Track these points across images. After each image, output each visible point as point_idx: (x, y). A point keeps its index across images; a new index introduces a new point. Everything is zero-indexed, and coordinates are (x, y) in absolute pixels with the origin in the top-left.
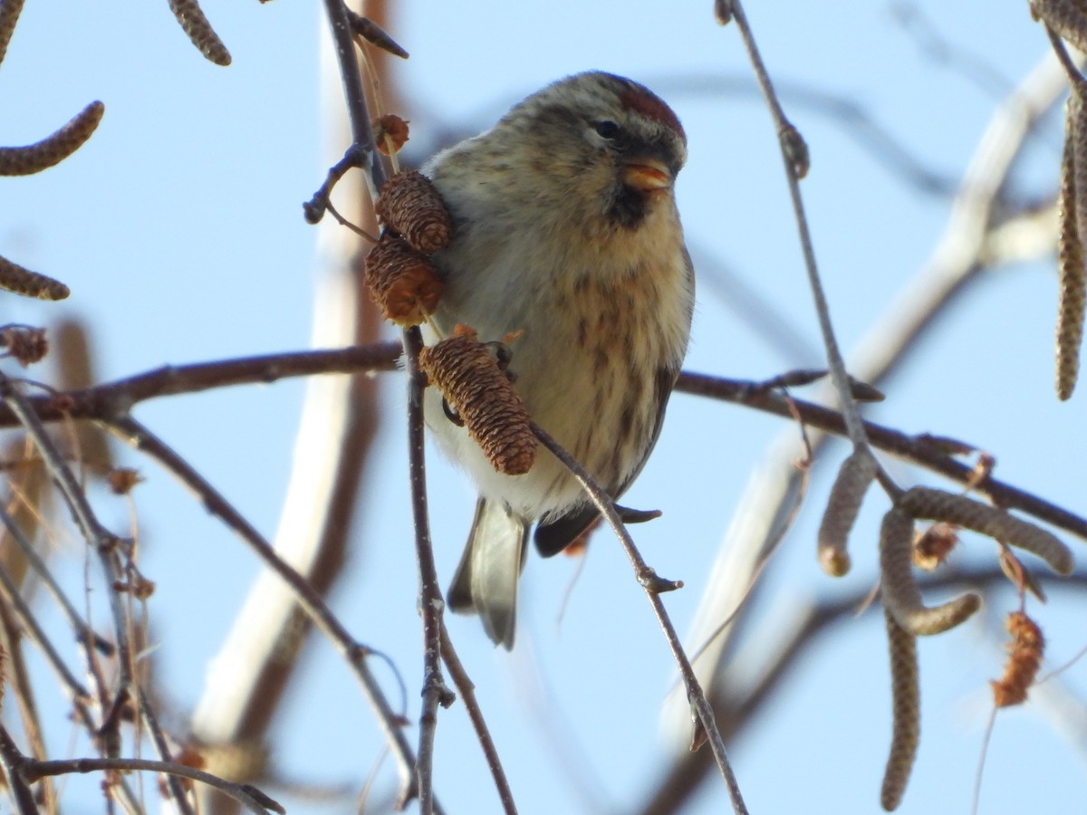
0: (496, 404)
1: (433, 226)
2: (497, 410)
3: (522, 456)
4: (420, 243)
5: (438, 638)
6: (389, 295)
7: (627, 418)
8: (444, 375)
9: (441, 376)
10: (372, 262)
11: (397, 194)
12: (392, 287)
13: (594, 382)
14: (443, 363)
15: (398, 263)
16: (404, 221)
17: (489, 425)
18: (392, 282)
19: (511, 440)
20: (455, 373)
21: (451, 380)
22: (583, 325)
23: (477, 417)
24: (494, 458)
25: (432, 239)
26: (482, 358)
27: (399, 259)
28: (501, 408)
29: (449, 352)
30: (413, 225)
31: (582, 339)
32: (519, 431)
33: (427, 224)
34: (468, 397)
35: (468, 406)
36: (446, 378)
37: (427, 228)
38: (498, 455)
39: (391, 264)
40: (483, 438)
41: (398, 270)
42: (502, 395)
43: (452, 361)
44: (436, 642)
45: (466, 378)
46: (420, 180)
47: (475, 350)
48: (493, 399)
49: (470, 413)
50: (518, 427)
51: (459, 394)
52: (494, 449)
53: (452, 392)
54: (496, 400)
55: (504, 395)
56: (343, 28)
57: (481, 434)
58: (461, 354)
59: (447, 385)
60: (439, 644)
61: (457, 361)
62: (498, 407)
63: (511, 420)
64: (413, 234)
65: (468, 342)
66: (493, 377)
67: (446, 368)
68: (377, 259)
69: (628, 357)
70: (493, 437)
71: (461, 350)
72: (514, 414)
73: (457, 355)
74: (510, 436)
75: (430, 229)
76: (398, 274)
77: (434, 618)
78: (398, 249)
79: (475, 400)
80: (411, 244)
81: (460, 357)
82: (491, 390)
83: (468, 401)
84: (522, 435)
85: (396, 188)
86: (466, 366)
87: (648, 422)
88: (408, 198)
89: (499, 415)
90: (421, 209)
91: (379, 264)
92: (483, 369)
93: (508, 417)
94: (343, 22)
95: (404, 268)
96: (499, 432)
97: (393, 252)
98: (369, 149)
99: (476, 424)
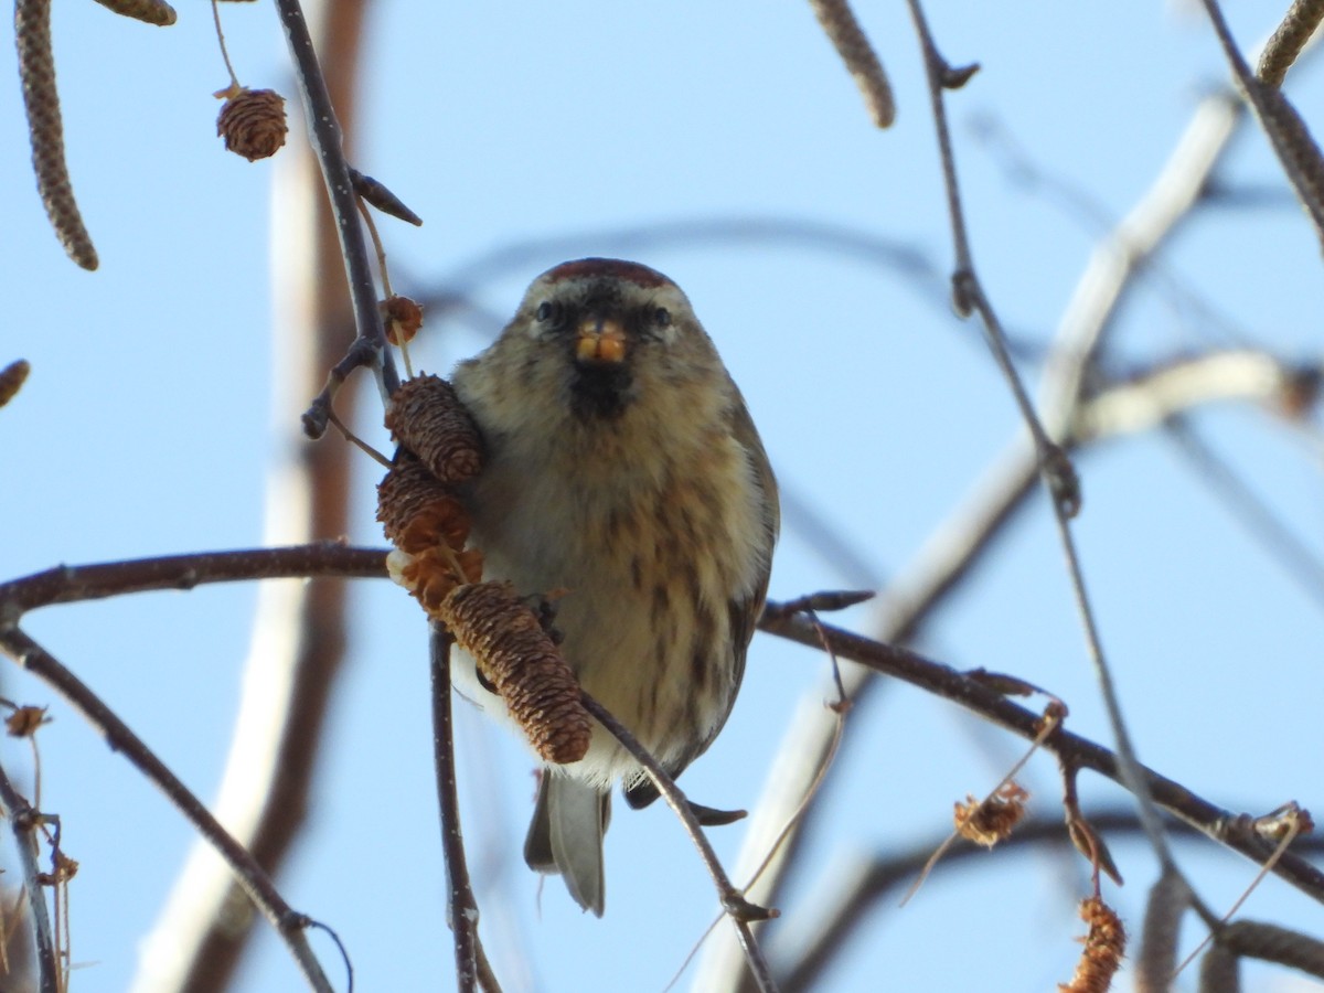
0: (539, 679)
1: (461, 453)
2: (541, 687)
3: (574, 744)
4: (446, 473)
5: (473, 959)
6: (406, 536)
7: (699, 666)
8: (476, 639)
9: (471, 641)
10: (385, 491)
11: (414, 409)
12: (410, 525)
13: (653, 630)
14: (474, 626)
15: (416, 495)
16: (426, 446)
17: (533, 706)
18: (409, 519)
19: (559, 724)
20: (488, 639)
21: (485, 647)
22: (636, 566)
23: (517, 695)
24: (541, 747)
25: (460, 469)
26: (520, 618)
27: (417, 490)
28: (546, 684)
29: (479, 613)
30: (436, 453)
31: (637, 581)
32: (570, 712)
33: (454, 450)
34: (505, 670)
35: (506, 681)
36: (478, 645)
37: (454, 455)
38: (545, 742)
39: (408, 497)
40: (525, 721)
41: (417, 504)
42: (546, 667)
43: (484, 624)
44: (472, 963)
45: (502, 645)
46: (441, 389)
47: (511, 608)
48: (535, 673)
49: (508, 690)
50: (566, 708)
51: (494, 665)
52: (539, 735)
53: (486, 661)
54: (539, 675)
55: (548, 668)
56: (345, 192)
57: (524, 716)
58: (495, 614)
59: (480, 653)
60: (475, 966)
61: (490, 624)
62: (542, 683)
63: (559, 699)
64: (437, 462)
65: (503, 598)
66: (535, 643)
67: (478, 631)
68: (391, 489)
69: (694, 592)
70: (538, 721)
71: (494, 610)
72: (562, 690)
73: (489, 617)
74: (558, 719)
75: (459, 457)
76: (418, 508)
77: (468, 933)
78: (417, 476)
79: (513, 675)
80: (435, 473)
81: (493, 619)
82: (533, 661)
83: (505, 675)
84: (572, 717)
85: (413, 399)
86: (500, 631)
87: (727, 667)
88: (429, 416)
89: (545, 694)
90: (446, 432)
91: (393, 495)
92: (522, 633)
93: (555, 695)
94: (345, 187)
95: (424, 502)
96: (544, 716)
97: (411, 481)
98: (379, 345)
99: (516, 703)
